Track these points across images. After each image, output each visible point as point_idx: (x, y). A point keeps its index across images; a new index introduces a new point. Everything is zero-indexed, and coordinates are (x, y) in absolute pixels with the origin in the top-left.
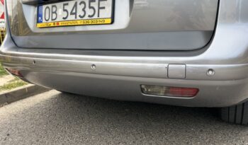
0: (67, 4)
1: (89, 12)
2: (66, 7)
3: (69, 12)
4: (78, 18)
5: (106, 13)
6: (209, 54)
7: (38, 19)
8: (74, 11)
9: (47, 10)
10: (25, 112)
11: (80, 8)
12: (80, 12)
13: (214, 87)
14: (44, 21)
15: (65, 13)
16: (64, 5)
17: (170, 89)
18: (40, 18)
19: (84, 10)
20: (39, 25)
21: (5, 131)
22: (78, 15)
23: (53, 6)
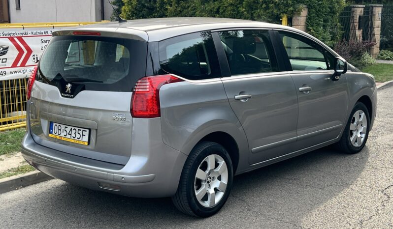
2: (66, 129)
4: (72, 138)
6: (124, 170)
7: (50, 131)
8: (70, 133)
10: (37, 196)
11: (73, 132)
12: (73, 135)
13: (126, 186)
14: (53, 133)
16: (66, 127)
17: (112, 185)
18: (51, 130)
19: (75, 134)
20: (50, 135)
21: (23, 208)
22: (72, 136)
23: (59, 126)
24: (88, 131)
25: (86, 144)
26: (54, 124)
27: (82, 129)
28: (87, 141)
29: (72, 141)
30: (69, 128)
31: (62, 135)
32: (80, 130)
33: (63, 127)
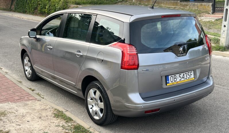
0: (181, 75)
1: (188, 76)
3: (182, 77)
4: (185, 79)
5: (192, 76)
8: (183, 77)
9: (172, 77)
11: (185, 75)
12: (185, 77)
15: (180, 78)
16: (179, 75)
18: (167, 81)
19: (186, 76)
22: (185, 78)
23: (174, 76)
24: (193, 71)
25: (194, 79)
26: (170, 77)
27: (190, 72)
28: (193, 77)
29: (186, 81)
30: (182, 74)
31: (178, 80)
32: (189, 73)
33: (178, 75)
